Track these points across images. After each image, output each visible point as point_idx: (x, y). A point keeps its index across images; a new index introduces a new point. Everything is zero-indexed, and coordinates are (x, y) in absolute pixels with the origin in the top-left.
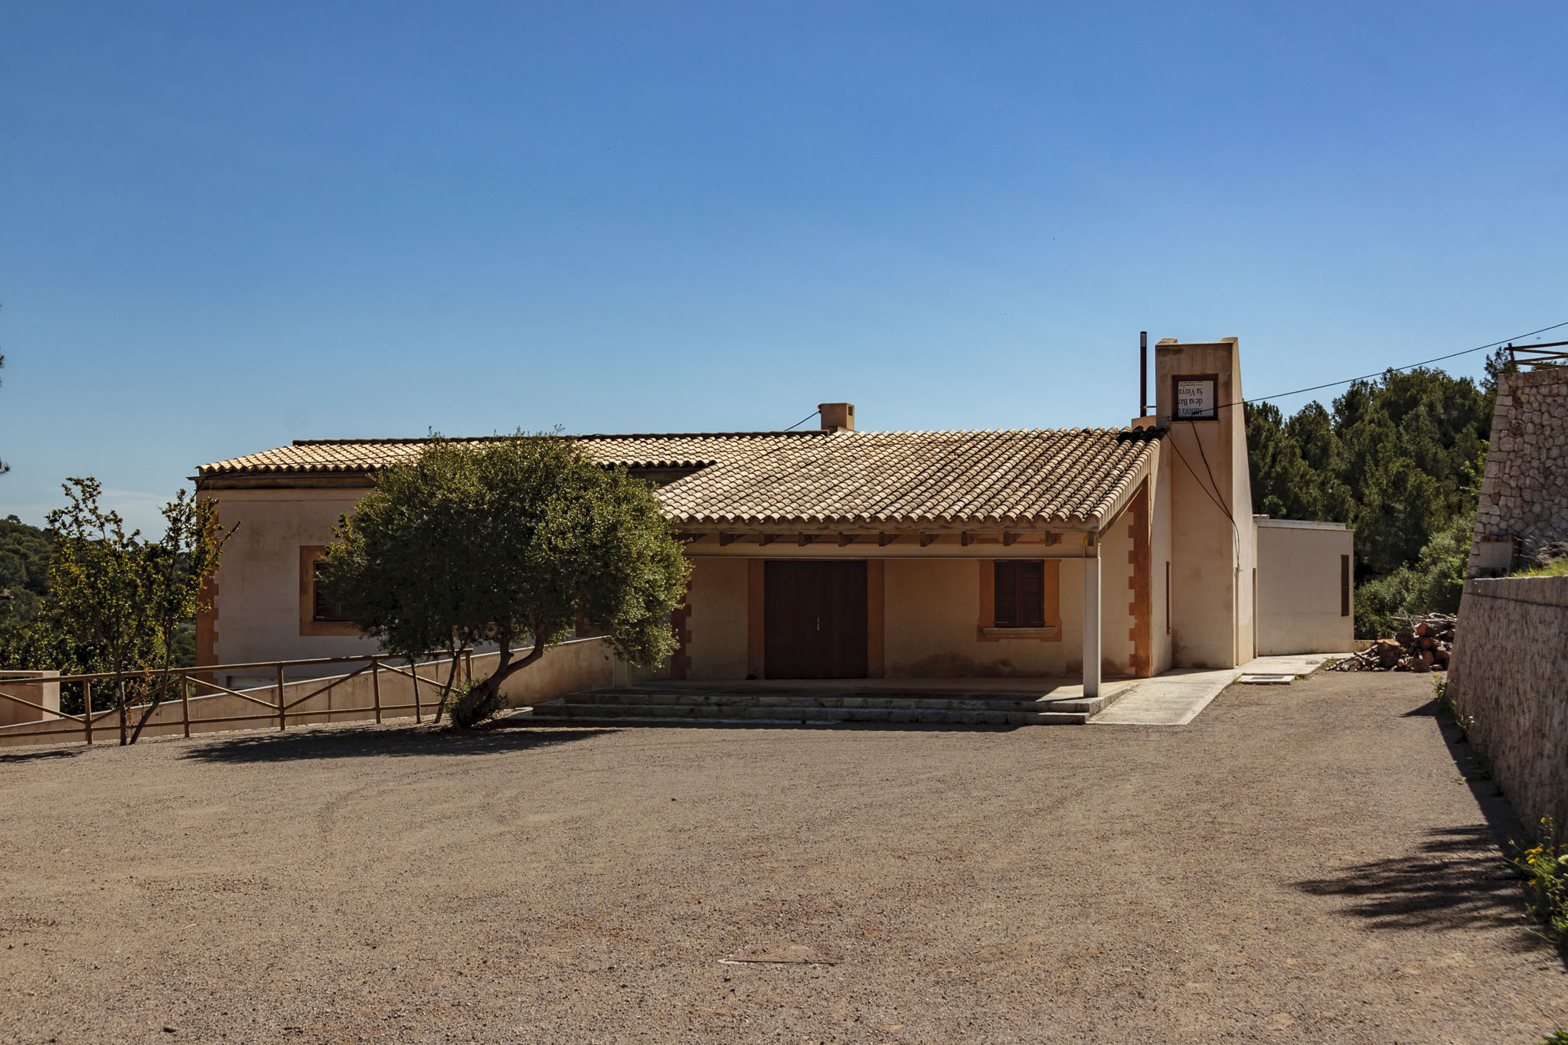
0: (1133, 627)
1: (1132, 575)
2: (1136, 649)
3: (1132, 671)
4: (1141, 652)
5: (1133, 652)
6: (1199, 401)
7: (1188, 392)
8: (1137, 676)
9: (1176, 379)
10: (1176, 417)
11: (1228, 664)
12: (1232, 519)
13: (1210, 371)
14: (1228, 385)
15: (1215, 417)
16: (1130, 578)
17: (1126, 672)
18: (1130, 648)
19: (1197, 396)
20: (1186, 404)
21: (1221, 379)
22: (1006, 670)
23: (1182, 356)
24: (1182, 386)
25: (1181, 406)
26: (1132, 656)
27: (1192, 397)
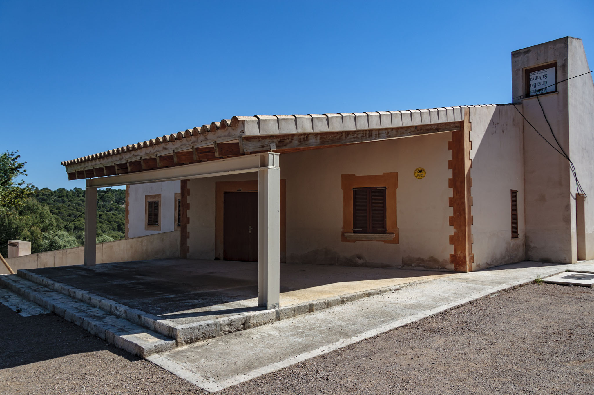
0: (453, 234)
1: (452, 196)
2: (455, 250)
3: (452, 266)
4: (459, 253)
5: (453, 253)
6: (545, 83)
7: (537, 78)
8: (456, 271)
9: (528, 72)
10: (527, 95)
11: (567, 260)
12: (568, 159)
13: (551, 61)
14: (565, 66)
15: (556, 91)
16: (450, 198)
17: (447, 267)
18: (450, 250)
19: (544, 80)
20: (535, 86)
21: (559, 64)
22: (360, 262)
23: (530, 55)
24: (532, 75)
25: (531, 89)
26: (452, 256)
27: (539, 81)
